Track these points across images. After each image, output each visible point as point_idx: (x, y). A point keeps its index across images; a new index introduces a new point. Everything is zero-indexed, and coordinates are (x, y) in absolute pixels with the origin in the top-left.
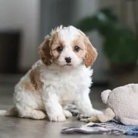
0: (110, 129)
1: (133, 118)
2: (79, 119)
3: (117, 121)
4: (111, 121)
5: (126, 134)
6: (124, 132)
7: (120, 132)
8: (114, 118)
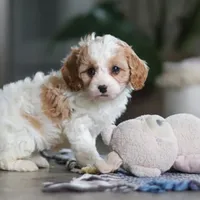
0: (116, 184)
1: (149, 166)
2: (69, 170)
3: (126, 171)
4: (116, 172)
5: (139, 190)
6: (136, 187)
7: (129, 187)
8: (121, 166)
